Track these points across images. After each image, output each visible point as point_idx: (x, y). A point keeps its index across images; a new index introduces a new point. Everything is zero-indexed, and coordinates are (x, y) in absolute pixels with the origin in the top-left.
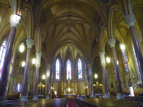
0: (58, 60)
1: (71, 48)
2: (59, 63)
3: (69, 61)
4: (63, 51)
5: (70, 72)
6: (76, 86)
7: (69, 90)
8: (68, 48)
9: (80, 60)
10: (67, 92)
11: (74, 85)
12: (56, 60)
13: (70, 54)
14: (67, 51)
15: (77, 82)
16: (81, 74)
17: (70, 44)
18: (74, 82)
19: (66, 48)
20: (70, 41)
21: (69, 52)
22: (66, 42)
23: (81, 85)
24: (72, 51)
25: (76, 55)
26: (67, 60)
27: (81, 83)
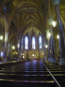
0: (26, 37)
1: (34, 29)
2: (27, 39)
3: (34, 37)
4: (29, 30)
5: (35, 44)
6: (38, 53)
7: (33, 55)
9: (40, 36)
10: (32, 57)
11: (37, 53)
13: (34, 33)
14: (32, 31)
15: (38, 50)
16: (41, 45)
17: (33, 26)
19: (31, 29)
20: (32, 24)
22: (30, 25)
23: (41, 52)
24: (35, 31)
25: (38, 34)
26: (33, 37)
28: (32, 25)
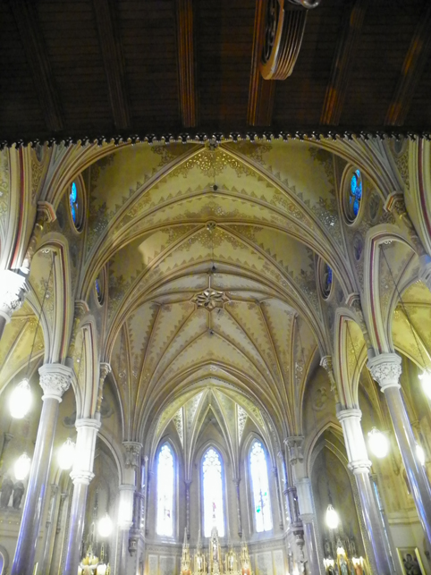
0: (166, 450)
1: (220, 398)
2: (171, 458)
3: (212, 453)
4: (186, 411)
5: (220, 503)
6: (246, 566)
8: (210, 401)
9: (257, 447)
11: (239, 565)
12: (159, 450)
13: (216, 424)
14: (202, 413)
15: (250, 546)
16: (267, 510)
17: (214, 381)
18: (238, 548)
19: (198, 399)
20: (214, 369)
21: (210, 417)
22: (201, 373)
23: (268, 562)
24: (225, 412)
25: (240, 428)
26: (205, 452)
27: (267, 554)
28: (210, 376)
